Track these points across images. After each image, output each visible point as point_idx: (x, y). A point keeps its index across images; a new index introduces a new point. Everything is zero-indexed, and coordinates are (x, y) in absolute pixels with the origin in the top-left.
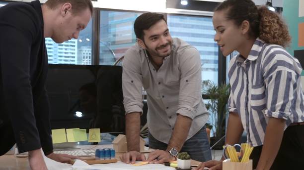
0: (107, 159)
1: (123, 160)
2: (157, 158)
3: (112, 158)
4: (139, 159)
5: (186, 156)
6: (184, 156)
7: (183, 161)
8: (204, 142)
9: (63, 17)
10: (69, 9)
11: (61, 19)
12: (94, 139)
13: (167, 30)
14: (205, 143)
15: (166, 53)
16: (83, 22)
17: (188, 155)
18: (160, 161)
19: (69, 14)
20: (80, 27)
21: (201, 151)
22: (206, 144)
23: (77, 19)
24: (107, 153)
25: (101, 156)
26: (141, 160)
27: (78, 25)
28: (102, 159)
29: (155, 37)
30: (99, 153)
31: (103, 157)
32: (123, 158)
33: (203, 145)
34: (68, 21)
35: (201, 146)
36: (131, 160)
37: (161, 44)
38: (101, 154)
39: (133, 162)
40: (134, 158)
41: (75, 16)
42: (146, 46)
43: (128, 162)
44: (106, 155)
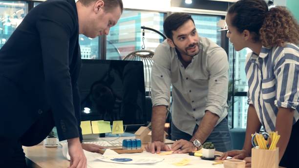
0: (134, 149)
1: (149, 150)
2: (180, 148)
3: (139, 148)
4: (163, 150)
5: (211, 145)
6: (208, 146)
7: (208, 150)
8: (225, 133)
9: (96, 13)
10: (102, 6)
11: (94, 16)
12: (117, 131)
13: (195, 29)
14: (226, 135)
15: (194, 53)
16: (114, 19)
17: (213, 145)
18: (184, 151)
19: (101, 10)
20: (111, 23)
21: (222, 142)
22: (228, 136)
23: (109, 16)
24: (133, 143)
25: (128, 146)
26: (165, 150)
27: (110, 21)
28: (129, 149)
29: (183, 37)
30: (126, 144)
31: (129, 147)
32: (148, 148)
33: (225, 137)
34: (101, 18)
35: (223, 138)
36: (156, 150)
37: (189, 44)
38: (128, 144)
39: (158, 152)
40: (159, 148)
41: (107, 13)
42: (175, 45)
43: (153, 152)
44: (133, 145)
